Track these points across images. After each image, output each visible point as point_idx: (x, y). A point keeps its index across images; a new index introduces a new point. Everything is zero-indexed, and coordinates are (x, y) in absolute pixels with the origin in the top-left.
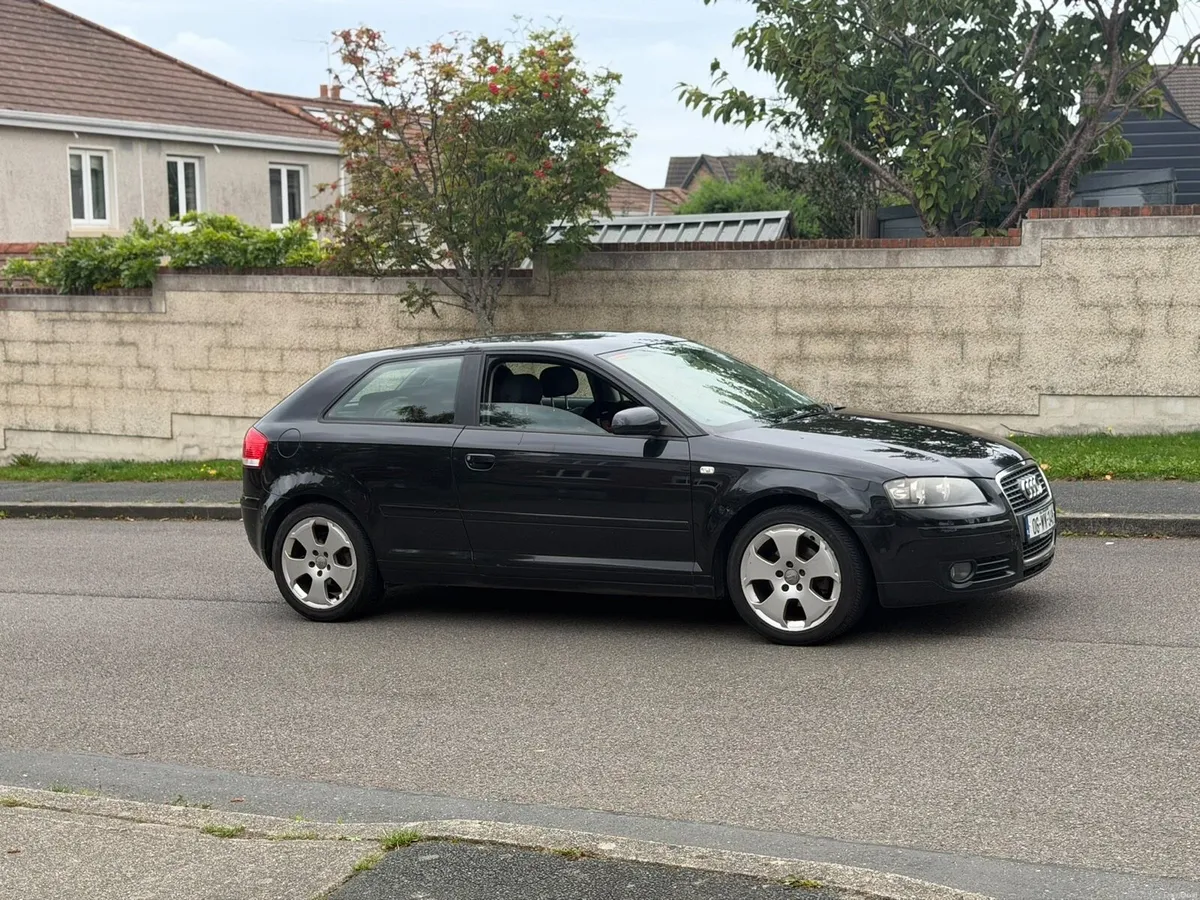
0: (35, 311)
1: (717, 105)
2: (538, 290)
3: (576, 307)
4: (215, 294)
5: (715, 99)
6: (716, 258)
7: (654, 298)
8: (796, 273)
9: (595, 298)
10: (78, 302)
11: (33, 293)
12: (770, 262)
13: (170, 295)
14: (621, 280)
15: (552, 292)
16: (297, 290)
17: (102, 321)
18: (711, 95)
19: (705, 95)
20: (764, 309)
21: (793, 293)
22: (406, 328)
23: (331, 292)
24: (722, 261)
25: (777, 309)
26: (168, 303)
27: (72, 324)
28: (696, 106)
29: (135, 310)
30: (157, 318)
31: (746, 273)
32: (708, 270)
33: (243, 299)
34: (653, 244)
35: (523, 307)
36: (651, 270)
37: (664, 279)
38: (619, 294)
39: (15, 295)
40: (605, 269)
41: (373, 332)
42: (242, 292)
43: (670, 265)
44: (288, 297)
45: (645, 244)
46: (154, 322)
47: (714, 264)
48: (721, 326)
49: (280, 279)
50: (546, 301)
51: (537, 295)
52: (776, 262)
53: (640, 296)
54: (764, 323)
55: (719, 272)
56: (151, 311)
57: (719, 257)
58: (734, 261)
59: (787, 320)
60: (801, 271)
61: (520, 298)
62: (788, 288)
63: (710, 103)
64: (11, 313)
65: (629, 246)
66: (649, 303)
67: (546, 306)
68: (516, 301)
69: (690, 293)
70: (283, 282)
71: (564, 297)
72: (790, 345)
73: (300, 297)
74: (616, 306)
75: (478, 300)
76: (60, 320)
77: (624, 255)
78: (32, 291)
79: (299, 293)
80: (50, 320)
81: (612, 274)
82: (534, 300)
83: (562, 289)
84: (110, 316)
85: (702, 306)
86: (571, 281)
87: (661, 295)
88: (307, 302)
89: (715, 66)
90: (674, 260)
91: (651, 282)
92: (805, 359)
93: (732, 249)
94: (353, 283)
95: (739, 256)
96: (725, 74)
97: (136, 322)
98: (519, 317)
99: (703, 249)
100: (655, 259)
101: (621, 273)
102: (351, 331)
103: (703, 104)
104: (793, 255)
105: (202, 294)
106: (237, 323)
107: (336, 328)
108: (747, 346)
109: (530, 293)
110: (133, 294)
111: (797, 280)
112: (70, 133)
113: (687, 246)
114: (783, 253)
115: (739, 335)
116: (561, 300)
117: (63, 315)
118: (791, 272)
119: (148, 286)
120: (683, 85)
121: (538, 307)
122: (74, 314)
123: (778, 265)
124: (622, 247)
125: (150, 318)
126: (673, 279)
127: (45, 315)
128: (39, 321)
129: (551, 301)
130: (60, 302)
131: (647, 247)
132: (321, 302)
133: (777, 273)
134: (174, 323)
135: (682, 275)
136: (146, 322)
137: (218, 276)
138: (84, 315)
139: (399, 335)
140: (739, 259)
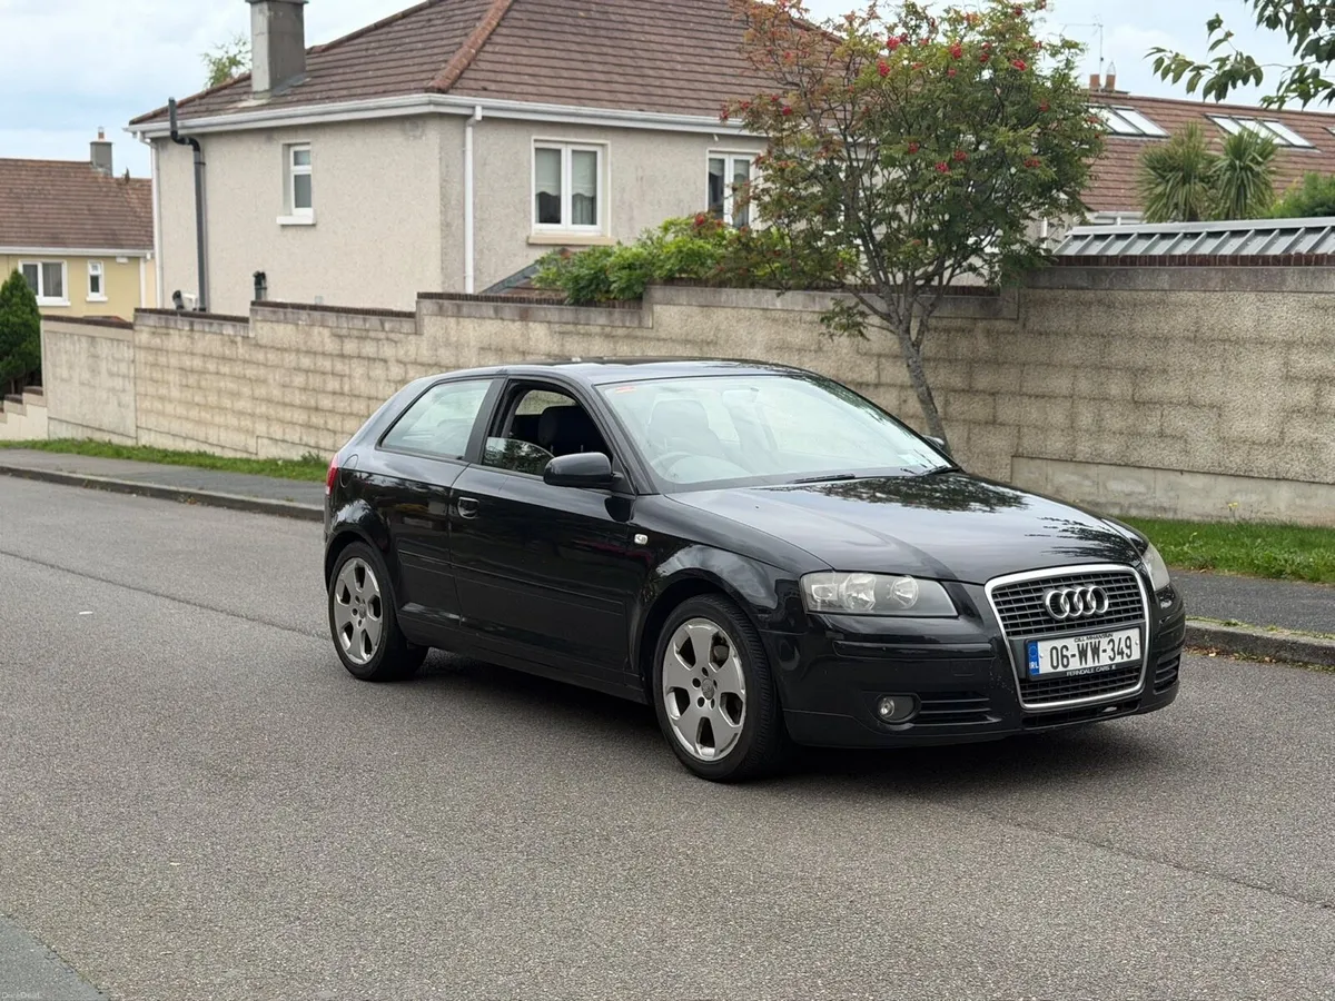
0: (549, 322)
1: (1207, 76)
2: (1005, 313)
3: (1047, 334)
4: (695, 308)
5: (1204, 68)
6: (1215, 275)
7: (1138, 326)
8: (1316, 298)
9: (1069, 324)
10: (583, 313)
11: (549, 303)
12: (1283, 281)
13: (657, 308)
14: (1100, 302)
15: (1021, 315)
16: (765, 306)
17: (601, 335)
18: (1198, 63)
19: (1190, 64)
20: (1273, 344)
21: (1310, 324)
22: (865, 354)
23: (796, 309)
24: (1223, 281)
25: (1289, 345)
26: (655, 315)
27: (576, 338)
28: (1175, 80)
29: (628, 324)
30: (645, 333)
31: (1252, 296)
32: (1205, 291)
33: (720, 316)
34: (1140, 257)
35: (988, 333)
36: (1137, 290)
37: (1151, 303)
38: (1097, 319)
39: (535, 305)
40: (1082, 288)
41: (833, 358)
42: (717, 307)
43: (1159, 285)
44: (758, 313)
45: (1131, 256)
46: (644, 338)
47: (1212, 284)
48: (1217, 365)
49: (751, 293)
50: (1013, 327)
51: (1003, 319)
52: (1291, 282)
53: (1121, 324)
54: (1272, 364)
55: (1219, 294)
56: (640, 326)
57: (1220, 274)
58: (1237, 281)
59: (1302, 361)
60: (1323, 296)
61: (984, 322)
62: (1304, 319)
63: (1199, 74)
64: (531, 324)
65: (1112, 260)
66: (1131, 332)
67: (1013, 333)
68: (981, 324)
69: (1180, 322)
70: (754, 297)
71: (1034, 323)
72: (1304, 394)
73: (768, 314)
74: (1092, 335)
75: (900, 322)
76: (568, 333)
77: (1103, 270)
78: (547, 301)
79: (767, 309)
80: (560, 333)
81: (1090, 295)
82: (999, 325)
83: (1032, 311)
84: (608, 330)
85: (1195, 338)
86: (1043, 302)
87: (1146, 323)
88: (774, 320)
89: (1214, 25)
90: (1164, 278)
91: (1135, 305)
92: (1322, 413)
93: (1236, 265)
94: (817, 299)
95: (1244, 273)
96: (1229, 35)
97: (627, 337)
98: (983, 346)
99: (1201, 264)
100: (1142, 276)
101: (1102, 294)
102: (813, 355)
103: (1187, 75)
104: (1313, 273)
105: (684, 308)
106: (712, 341)
107: (799, 350)
108: (1248, 393)
109: (996, 316)
110: (627, 306)
111: (1317, 307)
112: (710, 135)
113: (1183, 260)
114: (1303, 270)
115: (1239, 376)
116: (1030, 325)
117: (570, 328)
118: (1310, 296)
119: (639, 299)
120: (1159, 50)
121: (1003, 333)
122: (580, 327)
123: (1292, 287)
124: (1105, 259)
125: (638, 333)
126: (1163, 302)
127: (557, 327)
128: (552, 333)
129: (1018, 326)
130: (569, 314)
131: (1133, 260)
132: (787, 321)
133: (1291, 299)
134: (658, 340)
135: (1173, 297)
136: (636, 337)
137: (698, 289)
138: (587, 327)
139: (858, 362)
140: (1244, 278)
